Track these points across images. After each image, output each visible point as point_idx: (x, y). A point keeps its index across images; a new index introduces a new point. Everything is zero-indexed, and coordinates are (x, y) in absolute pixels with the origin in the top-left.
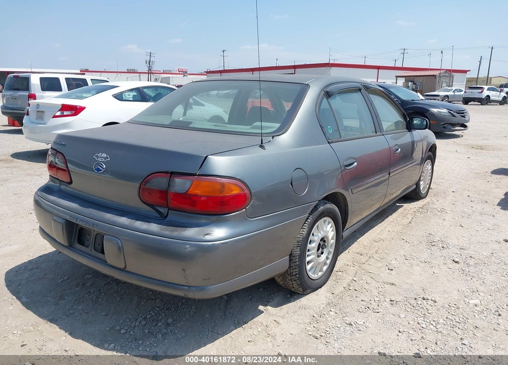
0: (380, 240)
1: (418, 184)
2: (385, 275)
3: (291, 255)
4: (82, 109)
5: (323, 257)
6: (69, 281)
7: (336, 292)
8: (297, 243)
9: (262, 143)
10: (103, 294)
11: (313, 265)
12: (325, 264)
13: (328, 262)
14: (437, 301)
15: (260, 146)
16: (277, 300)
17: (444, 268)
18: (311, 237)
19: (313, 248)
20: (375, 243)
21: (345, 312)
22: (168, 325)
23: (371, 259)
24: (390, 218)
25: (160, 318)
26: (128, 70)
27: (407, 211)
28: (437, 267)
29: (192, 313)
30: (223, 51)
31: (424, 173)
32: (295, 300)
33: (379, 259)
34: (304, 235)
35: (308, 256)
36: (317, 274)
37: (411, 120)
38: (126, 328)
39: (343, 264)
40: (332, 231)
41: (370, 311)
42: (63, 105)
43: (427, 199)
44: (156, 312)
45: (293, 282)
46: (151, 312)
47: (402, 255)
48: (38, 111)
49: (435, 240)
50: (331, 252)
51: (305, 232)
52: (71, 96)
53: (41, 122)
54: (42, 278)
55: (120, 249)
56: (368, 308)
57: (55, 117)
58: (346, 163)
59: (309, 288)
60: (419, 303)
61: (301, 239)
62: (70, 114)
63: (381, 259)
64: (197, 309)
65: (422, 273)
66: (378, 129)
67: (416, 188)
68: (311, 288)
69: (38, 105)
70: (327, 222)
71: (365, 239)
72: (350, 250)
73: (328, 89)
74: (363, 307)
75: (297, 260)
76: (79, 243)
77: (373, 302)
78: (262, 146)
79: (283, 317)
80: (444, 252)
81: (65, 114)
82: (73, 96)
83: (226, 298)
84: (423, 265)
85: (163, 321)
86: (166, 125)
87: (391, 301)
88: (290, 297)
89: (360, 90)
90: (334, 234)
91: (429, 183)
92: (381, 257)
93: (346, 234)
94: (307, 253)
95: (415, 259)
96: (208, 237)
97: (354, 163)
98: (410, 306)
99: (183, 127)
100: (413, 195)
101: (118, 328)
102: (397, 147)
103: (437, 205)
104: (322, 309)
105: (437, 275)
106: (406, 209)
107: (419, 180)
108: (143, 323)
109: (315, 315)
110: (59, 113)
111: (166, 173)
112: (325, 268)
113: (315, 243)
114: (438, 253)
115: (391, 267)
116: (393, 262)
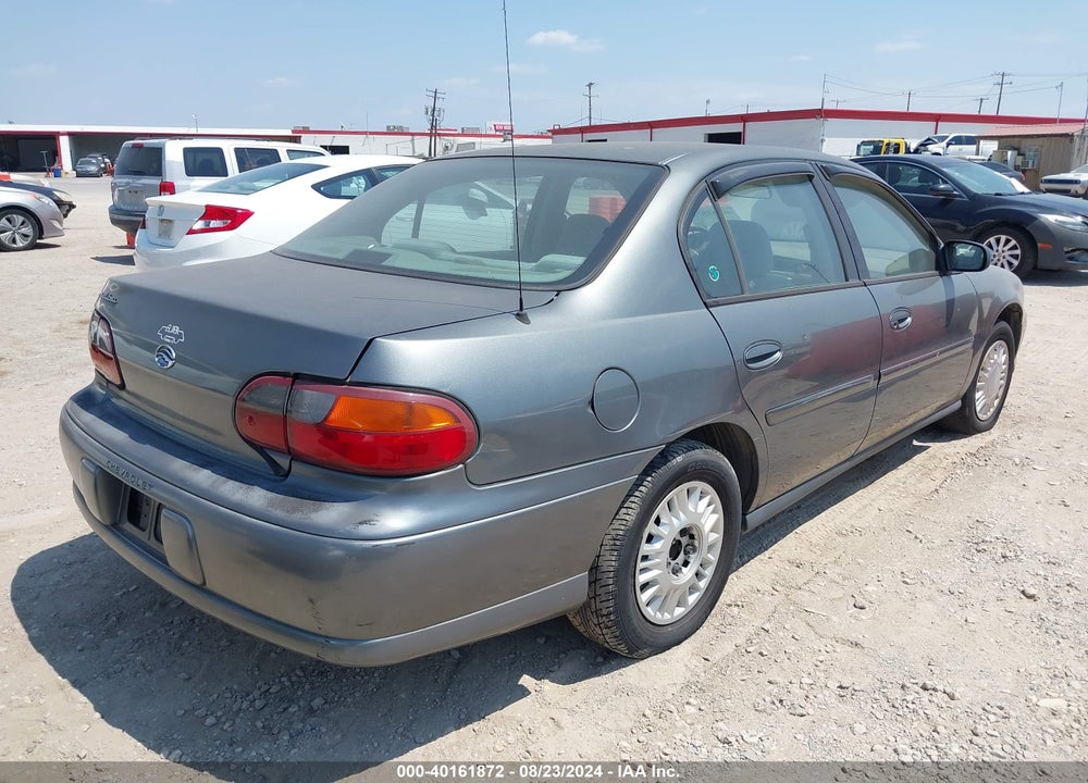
0: (854, 530)
1: (967, 399)
2: (843, 621)
3: (594, 569)
4: (247, 215)
5: (687, 573)
6: (136, 595)
7: (716, 657)
8: (612, 542)
9: (521, 309)
10: (197, 630)
11: (658, 591)
12: (692, 589)
13: (703, 584)
14: (957, 695)
15: (518, 315)
16: (569, 667)
17: (995, 609)
18: (651, 528)
19: (658, 553)
20: (839, 539)
21: (723, 707)
22: (312, 711)
23: (818, 579)
24: (891, 477)
25: (300, 693)
26: (388, 127)
27: (936, 461)
28: (978, 606)
29: (371, 686)
30: (590, 85)
31: (987, 371)
32: (612, 669)
33: (839, 579)
34: (629, 524)
35: (643, 570)
36: (671, 613)
37: (950, 246)
38: (219, 714)
39: (748, 588)
40: (714, 512)
41: (782, 710)
42: (208, 208)
43: (994, 433)
44: (294, 679)
45: (605, 631)
46: (283, 679)
47: (898, 572)
48: (162, 220)
49: (988, 539)
50: (710, 563)
51: (630, 515)
52: (227, 188)
53: (167, 242)
54: (85, 585)
55: (191, 543)
56: (781, 701)
57: (191, 232)
58: (749, 355)
59: (646, 644)
60: (909, 698)
61: (621, 532)
62: (222, 226)
63: (844, 579)
64: (385, 678)
65: (937, 620)
66: (852, 268)
67: (963, 408)
68: (651, 646)
69: (161, 207)
70: (698, 493)
71: (814, 529)
72: (774, 551)
73: (717, 178)
74: (768, 699)
75: (611, 581)
76: (130, 520)
77: (795, 689)
78: (521, 316)
79: (572, 712)
80: (1005, 570)
81: (211, 226)
82: (233, 188)
83: (457, 655)
84: (943, 599)
85: (301, 703)
86: (338, 260)
87: (841, 687)
88: (603, 664)
89: (810, 178)
90: (718, 519)
91: (1000, 394)
92: (846, 574)
93: (754, 518)
94: (641, 565)
95: (927, 582)
96: (365, 530)
97: (775, 353)
98: (886, 706)
99: (370, 265)
100: (957, 423)
101: (201, 712)
102: (902, 314)
103: (1017, 450)
104: (669, 696)
105: (973, 627)
106: (934, 457)
107: (973, 388)
108: (258, 704)
109: (647, 712)
110: (199, 225)
111: (285, 375)
112: (692, 599)
113: (662, 542)
114: (990, 571)
115: (861, 601)
116: (869, 588)
